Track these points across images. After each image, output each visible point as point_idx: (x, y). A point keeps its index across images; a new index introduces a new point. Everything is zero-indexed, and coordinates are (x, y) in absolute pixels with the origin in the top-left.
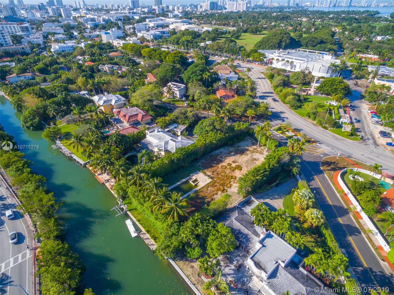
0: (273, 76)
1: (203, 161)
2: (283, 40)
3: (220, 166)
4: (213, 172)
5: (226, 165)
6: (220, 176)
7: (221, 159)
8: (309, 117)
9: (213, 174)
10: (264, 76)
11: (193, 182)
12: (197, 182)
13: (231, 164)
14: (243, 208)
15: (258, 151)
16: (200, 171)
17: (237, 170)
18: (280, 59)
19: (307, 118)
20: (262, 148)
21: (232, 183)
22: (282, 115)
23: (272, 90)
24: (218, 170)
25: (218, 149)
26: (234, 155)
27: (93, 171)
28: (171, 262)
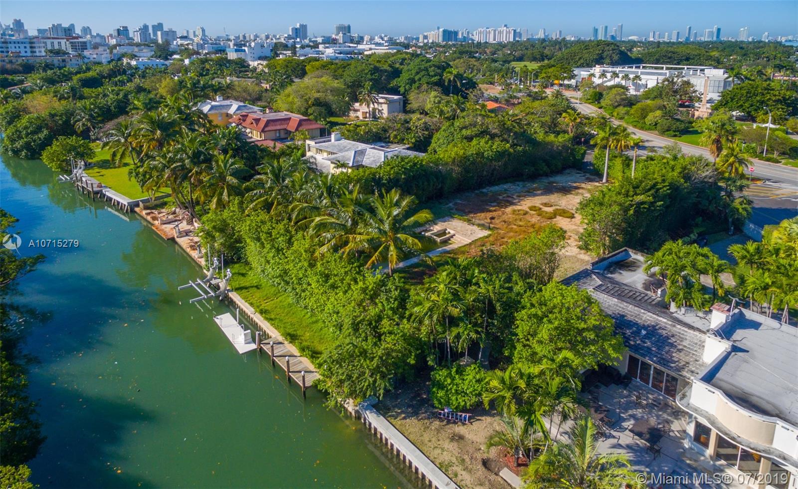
0: (601, 95)
1: (459, 201)
2: (605, 54)
3: (509, 210)
5: (528, 210)
6: (515, 227)
7: (510, 199)
9: (491, 223)
11: (437, 235)
12: (448, 236)
13: (540, 209)
16: (453, 218)
17: (559, 218)
18: (608, 75)
24: (505, 217)
25: (497, 185)
26: (542, 194)
27: (149, 218)
28: (374, 420)
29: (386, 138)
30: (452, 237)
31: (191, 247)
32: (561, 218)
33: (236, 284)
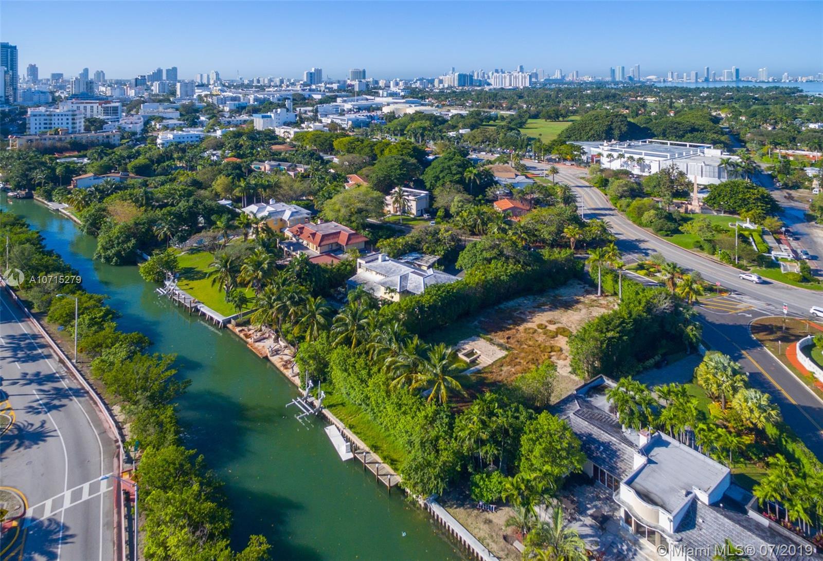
0: (607, 181)
1: (483, 319)
2: (614, 126)
3: (521, 328)
4: (509, 338)
5: (536, 328)
6: (526, 346)
7: (523, 316)
8: (701, 248)
9: (508, 343)
10: (587, 184)
11: (467, 355)
12: (475, 356)
13: (546, 327)
14: (589, 399)
15: (601, 304)
16: (479, 336)
17: (560, 337)
18: (615, 154)
19: (698, 251)
20: (611, 299)
21: (554, 359)
22: (642, 246)
23: (610, 205)
24: (518, 336)
25: (513, 299)
26: (550, 310)
27: (242, 335)
28: (436, 509)
29: (419, 250)
30: (478, 357)
31: (284, 366)
32: (561, 336)
33: (327, 403)
